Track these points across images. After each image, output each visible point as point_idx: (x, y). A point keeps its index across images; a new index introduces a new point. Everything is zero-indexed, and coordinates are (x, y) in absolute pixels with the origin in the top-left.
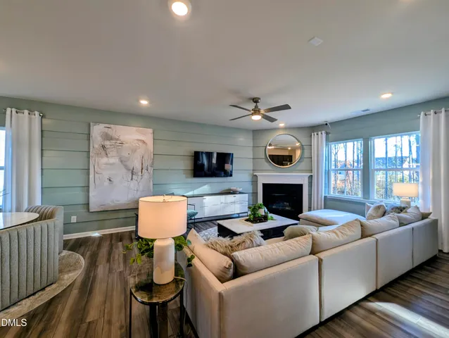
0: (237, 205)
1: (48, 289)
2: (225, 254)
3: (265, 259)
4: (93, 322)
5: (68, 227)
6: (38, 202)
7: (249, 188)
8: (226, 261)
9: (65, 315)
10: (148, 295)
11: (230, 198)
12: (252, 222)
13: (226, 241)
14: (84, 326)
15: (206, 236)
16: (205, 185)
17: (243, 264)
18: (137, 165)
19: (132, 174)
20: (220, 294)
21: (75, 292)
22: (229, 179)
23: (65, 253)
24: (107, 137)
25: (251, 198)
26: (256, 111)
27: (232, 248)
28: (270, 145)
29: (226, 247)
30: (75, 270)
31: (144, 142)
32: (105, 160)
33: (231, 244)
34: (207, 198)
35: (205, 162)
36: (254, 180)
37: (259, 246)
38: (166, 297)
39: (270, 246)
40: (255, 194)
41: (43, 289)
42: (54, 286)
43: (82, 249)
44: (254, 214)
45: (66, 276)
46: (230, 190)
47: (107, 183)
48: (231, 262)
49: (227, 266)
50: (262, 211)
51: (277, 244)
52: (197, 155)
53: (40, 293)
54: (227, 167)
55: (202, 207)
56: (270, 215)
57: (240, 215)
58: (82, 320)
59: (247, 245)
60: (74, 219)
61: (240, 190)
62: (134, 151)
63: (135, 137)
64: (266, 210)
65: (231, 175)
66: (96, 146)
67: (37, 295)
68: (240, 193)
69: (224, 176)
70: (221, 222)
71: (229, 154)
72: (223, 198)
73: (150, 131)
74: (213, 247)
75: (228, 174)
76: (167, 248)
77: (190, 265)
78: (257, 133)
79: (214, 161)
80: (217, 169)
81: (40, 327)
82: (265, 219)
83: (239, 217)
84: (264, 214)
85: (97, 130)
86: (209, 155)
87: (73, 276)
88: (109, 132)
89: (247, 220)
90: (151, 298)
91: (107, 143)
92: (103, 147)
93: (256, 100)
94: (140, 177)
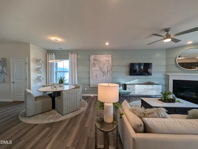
0: (155, 90)
1: (76, 111)
2: (140, 117)
3: (168, 128)
4: (87, 127)
5: (84, 92)
6: (77, 83)
7: (163, 82)
9: (79, 122)
10: (101, 126)
11: (150, 87)
12: (163, 101)
13: (142, 110)
14: (84, 128)
15: (135, 104)
16: (135, 80)
17: (150, 126)
18: (105, 70)
19: (104, 74)
20: (133, 138)
21: (83, 115)
22: (149, 77)
23: (83, 100)
24: (95, 60)
25: (164, 88)
26: (168, 36)
27: (145, 115)
28: (179, 57)
29: (141, 113)
30: (84, 107)
31: (108, 61)
32: (94, 68)
33: (144, 112)
34: (136, 86)
35: (137, 68)
36: (167, 78)
37: (164, 118)
38: (108, 129)
39: (172, 120)
40: (167, 85)
41: (75, 111)
42: (78, 111)
43: (87, 100)
44: (165, 97)
45: (82, 108)
46: (150, 82)
47: (95, 77)
48: (143, 124)
49: (139, 125)
50: (171, 96)
51: (179, 120)
52: (132, 65)
53: (75, 112)
54: (149, 70)
55: (134, 90)
56: (177, 99)
57: (157, 96)
58: (84, 125)
59: (154, 115)
60: (86, 89)
61: (157, 83)
62: (104, 64)
63: (105, 59)
64: (174, 96)
65: (151, 75)
66: (92, 63)
67: (74, 112)
68: (156, 84)
69: (147, 75)
70: (143, 99)
71: (151, 64)
72: (145, 86)
73: (111, 56)
74: (133, 111)
75: (149, 74)
76: (110, 107)
77: (121, 118)
78: (168, 50)
79: (142, 67)
80: (143, 72)
81: (73, 124)
82: (173, 101)
83: (155, 97)
84: (172, 98)
85: (92, 57)
86: (140, 65)
87: (83, 109)
88: (96, 58)
89: (159, 100)
90: (101, 127)
91: (95, 62)
92: (94, 64)
93: (167, 30)
94: (107, 75)
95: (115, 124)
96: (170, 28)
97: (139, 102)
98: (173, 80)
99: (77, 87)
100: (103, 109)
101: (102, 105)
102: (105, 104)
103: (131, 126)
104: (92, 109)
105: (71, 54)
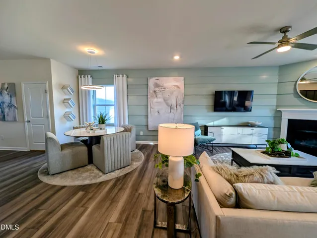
0: (257, 137)
1: (126, 168)
2: (229, 181)
3: (279, 202)
4: (141, 193)
5: (138, 137)
6: (127, 123)
7: (271, 123)
8: (227, 189)
9: (130, 185)
11: (248, 130)
12: (270, 155)
13: (234, 169)
14: (137, 194)
15: (222, 158)
16: (223, 118)
17: (247, 198)
18: (173, 102)
19: (171, 109)
20: (217, 217)
21: (136, 174)
22: (248, 113)
23: (137, 151)
24: (157, 85)
25: (272, 132)
26: (284, 42)
27: (238, 178)
28: (303, 79)
29: (231, 174)
30: (139, 161)
31: (178, 87)
32: (155, 100)
33: (237, 173)
34: (225, 128)
35: (227, 99)
36: (278, 115)
37: (272, 183)
38: (174, 199)
39: (287, 188)
40: (277, 129)
41: (124, 167)
42: (129, 167)
43: (144, 150)
44: (273, 148)
45: (135, 163)
46: (248, 123)
47: (156, 114)
48: (234, 193)
49: (228, 194)
50: (284, 147)
51: (300, 188)
52: (218, 95)
53: (123, 169)
54: (247, 103)
55: (220, 135)
56: (294, 152)
57: (258, 146)
58: (137, 190)
59: (255, 179)
60: (141, 133)
61: (260, 124)
62: (172, 93)
63: (173, 84)
64: (290, 146)
65: (251, 111)
66: (151, 92)
67: (122, 170)
68: (259, 127)
69: (244, 111)
70: (235, 150)
71: (251, 92)
72: (240, 130)
73: (183, 78)
74: (218, 171)
75: (247, 109)
76: (177, 163)
77: (197, 181)
78: (284, 68)
79: (235, 99)
80: (238, 106)
81: (119, 187)
82: (287, 154)
83: (256, 148)
84: (286, 149)
85: (152, 82)
86: (231, 93)
87: (137, 164)
88: (158, 82)
89: (263, 152)
91: (157, 89)
92: (155, 92)
94: (175, 111)
95: (186, 191)
96: (290, 27)
97: (228, 156)
98: (289, 120)
99: (127, 130)
100: (167, 166)
101: (166, 159)
102: (170, 158)
103: (213, 195)
104: (151, 164)
105: (116, 75)
